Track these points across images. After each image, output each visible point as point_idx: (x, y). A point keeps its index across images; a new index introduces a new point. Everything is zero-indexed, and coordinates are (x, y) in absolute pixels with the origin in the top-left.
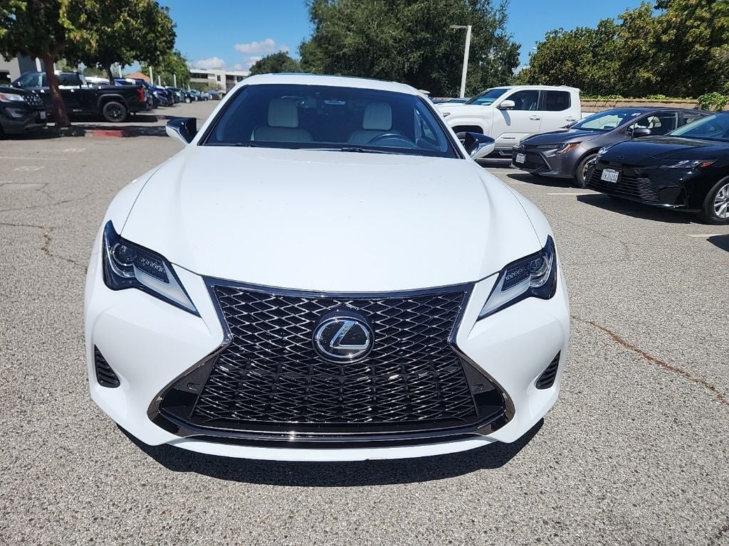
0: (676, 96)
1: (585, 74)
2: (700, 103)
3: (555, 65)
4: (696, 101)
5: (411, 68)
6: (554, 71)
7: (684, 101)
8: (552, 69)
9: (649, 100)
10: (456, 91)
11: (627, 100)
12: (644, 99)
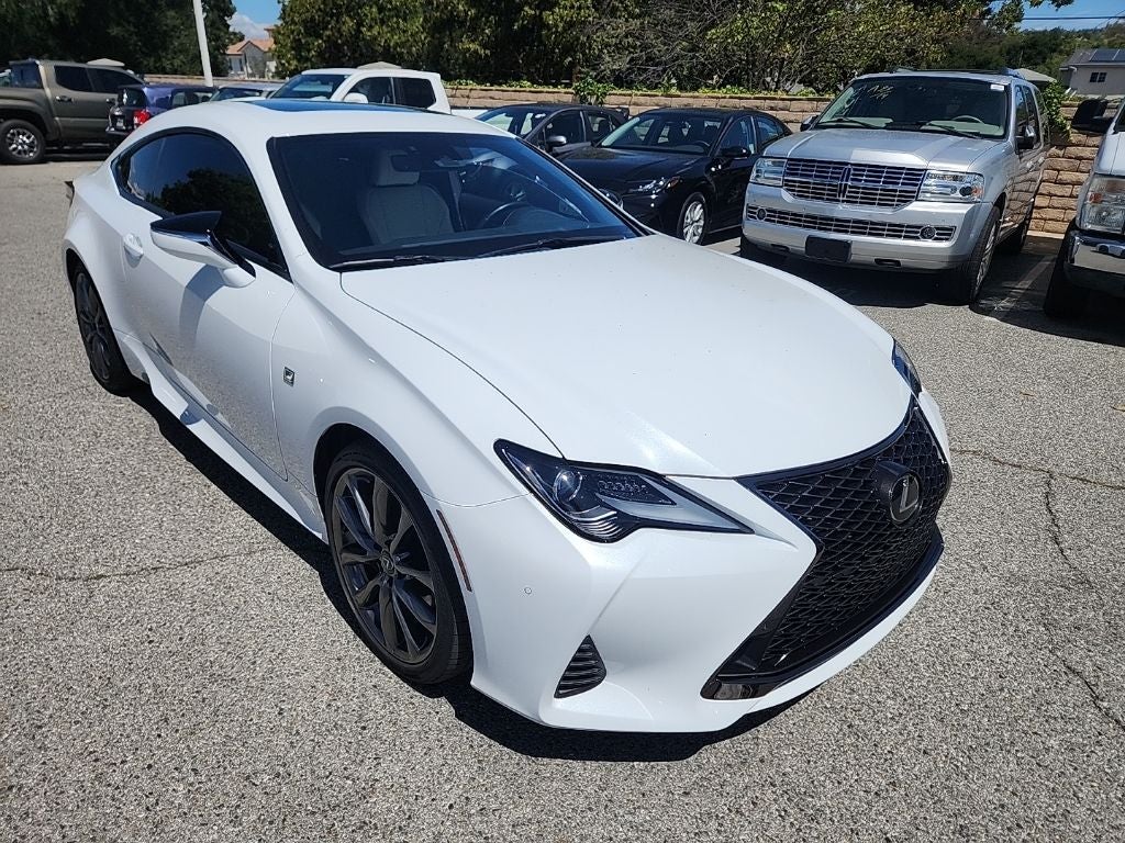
0: (547, 84)
1: (375, 39)
2: (577, 93)
3: (329, 23)
4: (570, 90)
5: (61, 16)
6: (328, 33)
7: (556, 90)
8: (326, 28)
9: (513, 88)
10: (160, 60)
11: (483, 87)
12: (504, 87)
